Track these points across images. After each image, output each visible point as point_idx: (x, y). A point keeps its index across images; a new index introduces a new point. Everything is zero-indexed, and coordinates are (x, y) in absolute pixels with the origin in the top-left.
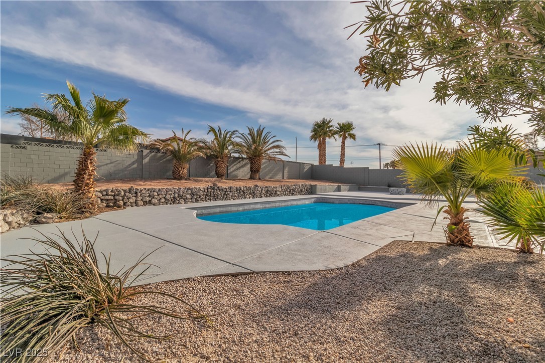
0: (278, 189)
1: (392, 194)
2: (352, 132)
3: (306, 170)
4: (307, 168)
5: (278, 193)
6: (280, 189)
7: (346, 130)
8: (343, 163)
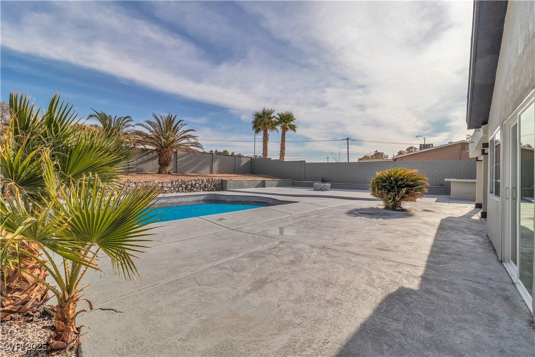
0: (164, 185)
1: (315, 190)
2: (292, 123)
3: (243, 163)
4: (244, 162)
5: (166, 189)
6: (170, 185)
7: (286, 120)
8: (283, 156)
